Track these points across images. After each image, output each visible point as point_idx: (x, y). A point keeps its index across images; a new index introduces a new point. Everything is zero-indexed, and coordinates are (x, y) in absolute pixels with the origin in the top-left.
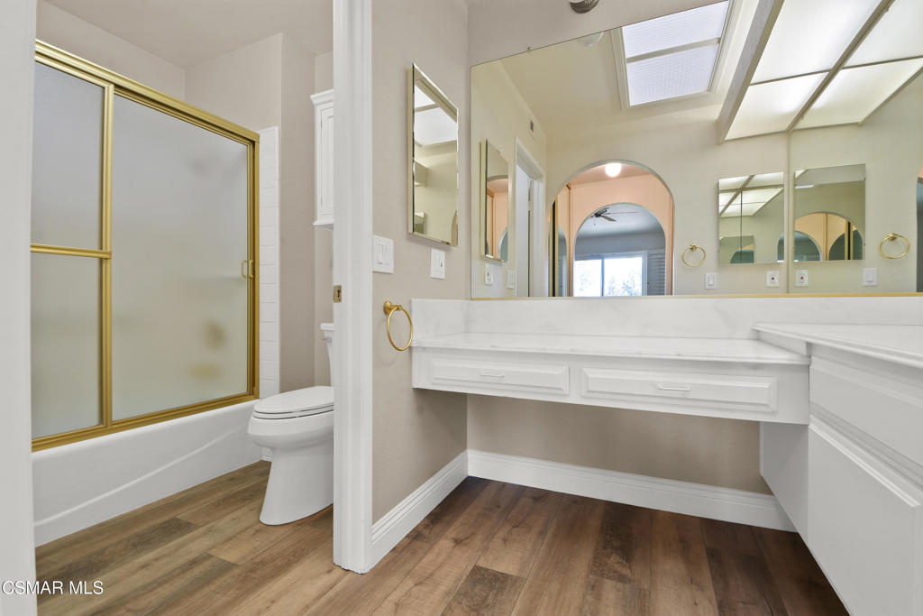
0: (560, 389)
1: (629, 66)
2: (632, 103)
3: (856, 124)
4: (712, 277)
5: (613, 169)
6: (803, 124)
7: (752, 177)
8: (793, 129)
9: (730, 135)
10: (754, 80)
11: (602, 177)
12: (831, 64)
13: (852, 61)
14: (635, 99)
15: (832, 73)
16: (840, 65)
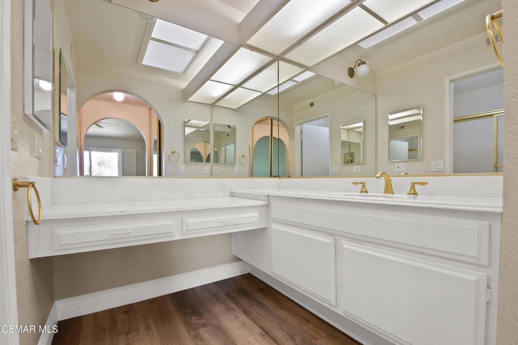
0: (171, 233)
1: (151, 42)
2: (144, 63)
3: (233, 109)
4: (182, 168)
5: (119, 96)
6: (219, 104)
7: (189, 120)
8: (214, 104)
9: (192, 99)
10: (211, 78)
11: (112, 100)
12: (236, 84)
13: (245, 85)
14: (145, 62)
15: (236, 87)
16: (239, 85)
